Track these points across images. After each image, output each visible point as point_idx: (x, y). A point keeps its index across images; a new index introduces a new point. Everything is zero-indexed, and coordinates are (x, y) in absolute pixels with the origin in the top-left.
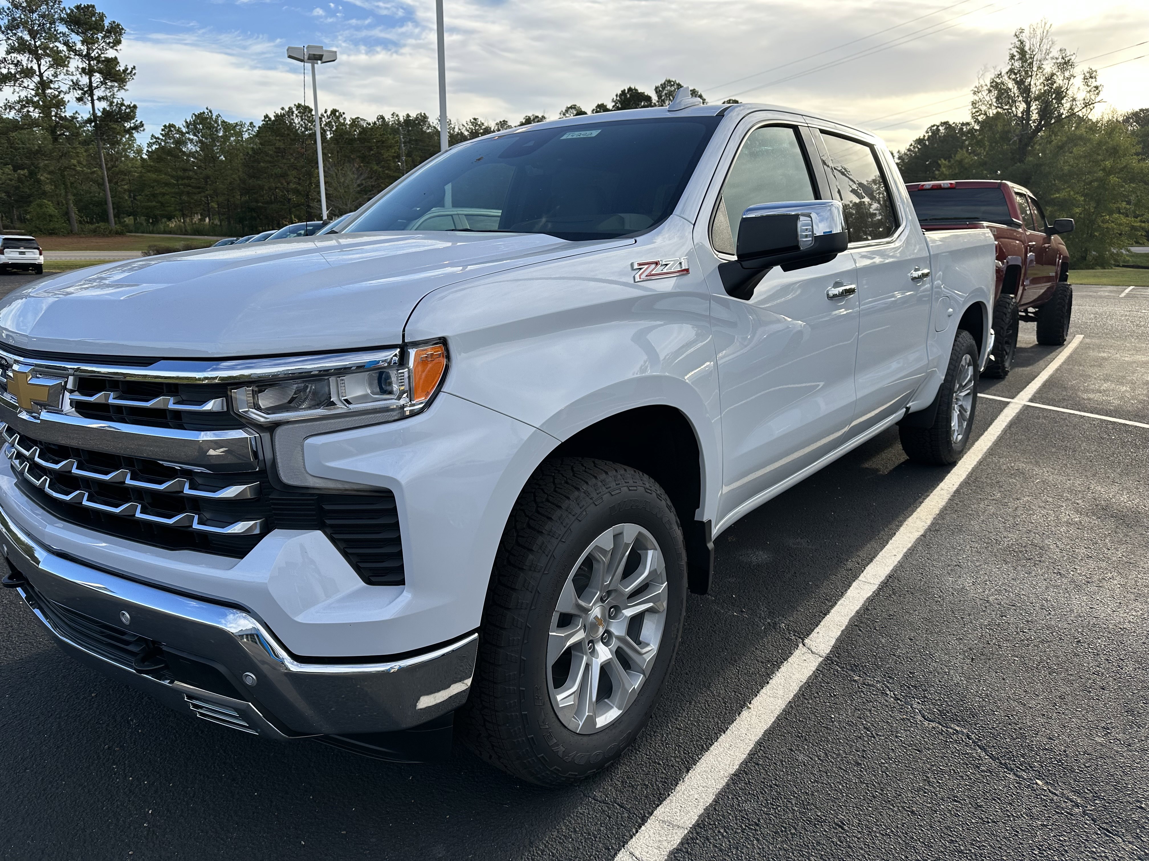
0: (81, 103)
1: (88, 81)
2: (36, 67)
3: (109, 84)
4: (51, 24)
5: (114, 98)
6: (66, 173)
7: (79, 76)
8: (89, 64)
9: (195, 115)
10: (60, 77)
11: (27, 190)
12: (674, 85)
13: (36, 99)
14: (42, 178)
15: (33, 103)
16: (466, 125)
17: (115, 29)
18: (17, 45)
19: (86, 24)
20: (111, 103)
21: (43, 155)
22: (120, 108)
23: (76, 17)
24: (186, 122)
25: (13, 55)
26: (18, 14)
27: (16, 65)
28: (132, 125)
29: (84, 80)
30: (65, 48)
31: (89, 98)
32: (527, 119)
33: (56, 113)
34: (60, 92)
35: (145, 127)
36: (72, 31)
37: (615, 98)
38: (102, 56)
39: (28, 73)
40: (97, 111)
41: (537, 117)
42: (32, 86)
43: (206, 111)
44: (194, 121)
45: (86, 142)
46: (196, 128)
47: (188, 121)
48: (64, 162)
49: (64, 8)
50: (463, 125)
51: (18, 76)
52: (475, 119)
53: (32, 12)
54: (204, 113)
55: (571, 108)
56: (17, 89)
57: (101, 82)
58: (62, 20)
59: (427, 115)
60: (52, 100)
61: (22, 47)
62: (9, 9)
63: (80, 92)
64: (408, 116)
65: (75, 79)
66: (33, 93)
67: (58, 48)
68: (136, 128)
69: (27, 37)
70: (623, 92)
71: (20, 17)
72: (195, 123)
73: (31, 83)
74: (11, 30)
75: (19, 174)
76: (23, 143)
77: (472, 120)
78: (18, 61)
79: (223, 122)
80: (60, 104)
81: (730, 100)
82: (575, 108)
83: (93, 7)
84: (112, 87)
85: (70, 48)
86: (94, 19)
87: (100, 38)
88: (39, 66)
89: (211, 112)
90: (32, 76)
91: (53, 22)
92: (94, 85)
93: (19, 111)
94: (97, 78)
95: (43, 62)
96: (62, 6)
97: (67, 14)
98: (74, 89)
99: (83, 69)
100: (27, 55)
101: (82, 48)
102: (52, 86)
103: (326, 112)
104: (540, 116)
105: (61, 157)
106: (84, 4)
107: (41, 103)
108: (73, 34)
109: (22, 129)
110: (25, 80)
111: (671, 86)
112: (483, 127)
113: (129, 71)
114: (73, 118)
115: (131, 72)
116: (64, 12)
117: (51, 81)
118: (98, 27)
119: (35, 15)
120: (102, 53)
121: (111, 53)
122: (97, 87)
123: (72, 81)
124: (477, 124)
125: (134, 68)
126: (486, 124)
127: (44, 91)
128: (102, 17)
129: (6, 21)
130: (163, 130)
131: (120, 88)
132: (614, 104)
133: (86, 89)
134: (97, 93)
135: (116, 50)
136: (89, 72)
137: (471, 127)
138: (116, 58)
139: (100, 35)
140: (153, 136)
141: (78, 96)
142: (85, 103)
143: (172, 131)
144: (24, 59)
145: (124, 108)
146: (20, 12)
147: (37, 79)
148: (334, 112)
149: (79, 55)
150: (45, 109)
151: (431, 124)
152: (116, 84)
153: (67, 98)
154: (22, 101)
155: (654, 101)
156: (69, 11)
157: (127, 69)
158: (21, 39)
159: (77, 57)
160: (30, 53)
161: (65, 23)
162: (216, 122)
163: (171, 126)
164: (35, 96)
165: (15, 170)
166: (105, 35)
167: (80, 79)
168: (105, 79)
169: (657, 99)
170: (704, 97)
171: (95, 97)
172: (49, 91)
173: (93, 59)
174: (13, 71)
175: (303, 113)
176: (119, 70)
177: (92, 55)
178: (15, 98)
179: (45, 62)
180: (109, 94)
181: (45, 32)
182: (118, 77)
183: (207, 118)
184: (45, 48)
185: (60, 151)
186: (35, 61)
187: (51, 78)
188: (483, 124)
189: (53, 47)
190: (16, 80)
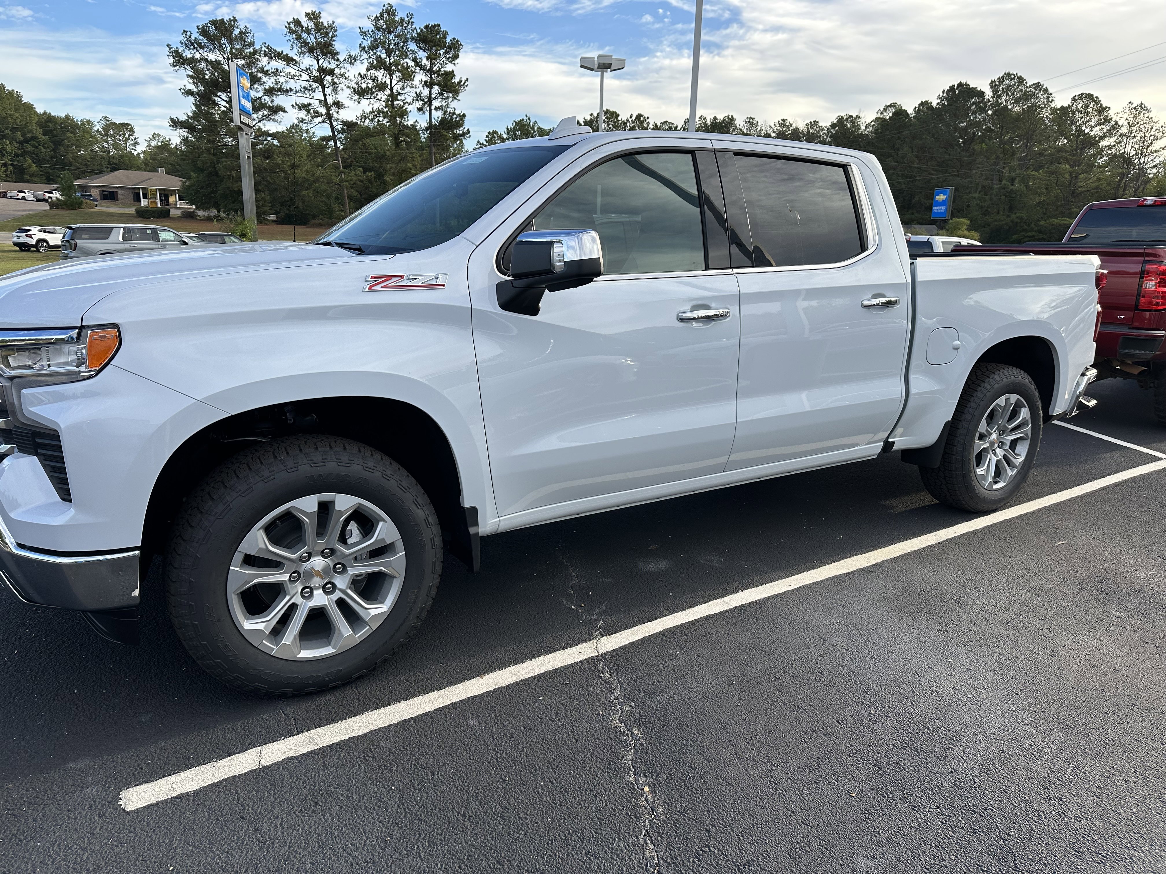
0: (420, 113)
1: (428, 93)
2: (388, 82)
3: (445, 95)
4: (404, 43)
5: (448, 107)
6: (403, 175)
7: (421, 88)
8: (431, 78)
9: (516, 122)
10: (406, 90)
11: (374, 190)
12: (1014, 79)
13: (386, 110)
14: (388, 179)
15: (383, 112)
16: (773, 127)
17: (455, 44)
18: (375, 62)
19: (431, 41)
20: (446, 112)
21: (386, 159)
22: (452, 117)
23: (424, 36)
24: (508, 129)
25: (372, 71)
26: (379, 35)
27: (373, 80)
28: (461, 132)
29: (426, 92)
30: (413, 64)
31: (428, 108)
32: (839, 120)
33: (401, 122)
34: (404, 104)
35: (471, 133)
36: (421, 48)
37: (941, 94)
38: (442, 69)
39: (382, 87)
40: (433, 121)
41: (851, 116)
42: (384, 98)
43: (525, 118)
44: (514, 128)
45: (422, 148)
46: (515, 134)
47: (509, 127)
48: (402, 166)
49: (415, 28)
50: (770, 127)
51: (374, 90)
52: (784, 120)
53: (390, 33)
54: (523, 120)
55: (890, 106)
56: (372, 101)
57: (439, 93)
58: (413, 38)
59: (734, 117)
60: (398, 110)
61: (380, 64)
62: (372, 31)
63: (421, 103)
64: (715, 118)
65: (418, 91)
66: (384, 104)
67: (407, 63)
68: (463, 135)
69: (384, 56)
70: (952, 88)
71: (380, 38)
72: (515, 130)
73: (383, 96)
74: (373, 50)
75: (367, 176)
76: (376, 148)
77: (781, 122)
78: (375, 77)
79: (539, 128)
80: (403, 113)
81: (1082, 94)
82: (894, 106)
83: (439, 25)
84: (448, 97)
85: (417, 63)
86: (438, 37)
87: (442, 53)
88: (391, 80)
89: (529, 119)
90: (385, 89)
91: (405, 42)
92: (433, 96)
93: (372, 120)
94: (436, 89)
95: (394, 76)
96: (413, 27)
97: (417, 33)
98: (417, 100)
99: (426, 82)
100: (382, 71)
101: (427, 63)
102: (399, 98)
103: (631, 117)
104: (854, 116)
105: (400, 161)
106: (432, 23)
107: (389, 114)
108: (421, 51)
109: (372, 136)
110: (379, 93)
111: (1012, 79)
112: (791, 128)
113: (462, 83)
114: (414, 126)
115: (464, 83)
116: (415, 31)
117: (399, 94)
118: (440, 44)
119: (392, 36)
120: (442, 67)
121: (449, 67)
122: (435, 98)
123: (416, 93)
124: (784, 125)
125: (467, 79)
126: (794, 126)
127: (392, 102)
128: (445, 34)
129: (369, 42)
130: (487, 136)
131: (454, 98)
132: (939, 101)
133: (426, 100)
134: (436, 103)
135: (454, 64)
136: (429, 85)
137: (779, 128)
138: (453, 71)
139: (442, 52)
140: (478, 142)
141: (419, 107)
142: (424, 113)
143: (495, 137)
144: (381, 75)
145: (455, 116)
146: (380, 33)
147: (388, 92)
148: (639, 116)
149: (424, 70)
150: (392, 119)
151: (738, 126)
152: (451, 95)
153: (409, 108)
154: (374, 112)
155: (987, 97)
156: (419, 31)
157: (461, 81)
158: (379, 59)
159: (422, 72)
160: (385, 69)
161: (415, 42)
162: (533, 128)
163: (495, 132)
164: (385, 107)
165: (365, 172)
166: (446, 51)
167: (423, 91)
168: (442, 90)
169: (991, 94)
170: (1050, 91)
171: (433, 107)
172: (396, 103)
173: (435, 73)
174: (370, 86)
175: (610, 118)
176: (455, 82)
177: (434, 69)
178: (368, 109)
179: (396, 76)
180: (444, 105)
181: (399, 50)
182: (453, 89)
183: (526, 125)
184: (397, 64)
185: (399, 155)
186: (388, 76)
187: (399, 91)
188: (791, 125)
189: (403, 63)
190: (373, 93)
